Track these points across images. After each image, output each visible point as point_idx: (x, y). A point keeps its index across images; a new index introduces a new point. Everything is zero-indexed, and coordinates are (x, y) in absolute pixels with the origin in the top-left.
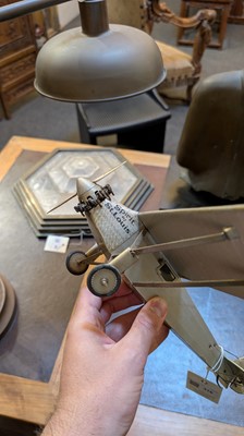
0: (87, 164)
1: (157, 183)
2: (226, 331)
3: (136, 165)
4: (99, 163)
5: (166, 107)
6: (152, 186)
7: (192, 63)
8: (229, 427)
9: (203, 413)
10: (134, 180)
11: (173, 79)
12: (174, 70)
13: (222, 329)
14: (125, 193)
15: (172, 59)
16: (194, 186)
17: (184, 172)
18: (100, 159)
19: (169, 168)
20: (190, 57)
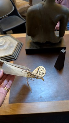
0: (1, 41)
1: (24, 42)
2: (49, 78)
3: (17, 38)
4: (5, 39)
5: (24, 19)
6: (23, 43)
7: (30, 5)
8: (53, 102)
9: (46, 100)
10: (17, 42)
11: (25, 10)
12: (25, 8)
13: (48, 78)
14: (15, 47)
15: (23, 4)
16: (33, 41)
17: (30, 37)
18: (6, 38)
19: (26, 37)
20: (29, 3)
